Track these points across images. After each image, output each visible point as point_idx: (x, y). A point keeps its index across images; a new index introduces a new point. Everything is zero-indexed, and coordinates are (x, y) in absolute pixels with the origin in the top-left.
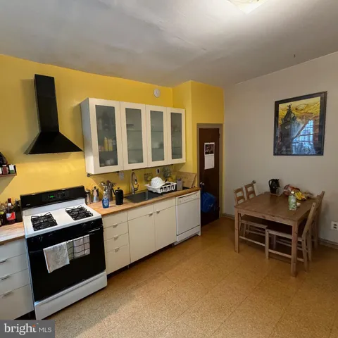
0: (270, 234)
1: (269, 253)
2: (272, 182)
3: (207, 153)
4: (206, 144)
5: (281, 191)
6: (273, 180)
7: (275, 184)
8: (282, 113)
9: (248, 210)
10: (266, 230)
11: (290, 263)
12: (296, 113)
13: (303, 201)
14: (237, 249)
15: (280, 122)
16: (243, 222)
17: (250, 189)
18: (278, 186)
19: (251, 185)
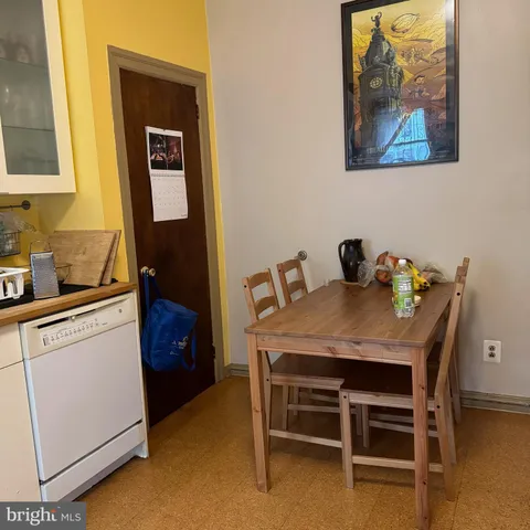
0: (352, 406)
1: (355, 466)
2: (347, 248)
3: (157, 165)
4: (150, 130)
5: (370, 269)
6: (348, 243)
7: (353, 252)
8: (361, 41)
9: (285, 335)
10: (343, 394)
11: (413, 486)
12: (394, 41)
13: (423, 290)
14: (262, 481)
15: (357, 67)
16: (278, 379)
17: (291, 276)
18: (361, 257)
19: (295, 263)
